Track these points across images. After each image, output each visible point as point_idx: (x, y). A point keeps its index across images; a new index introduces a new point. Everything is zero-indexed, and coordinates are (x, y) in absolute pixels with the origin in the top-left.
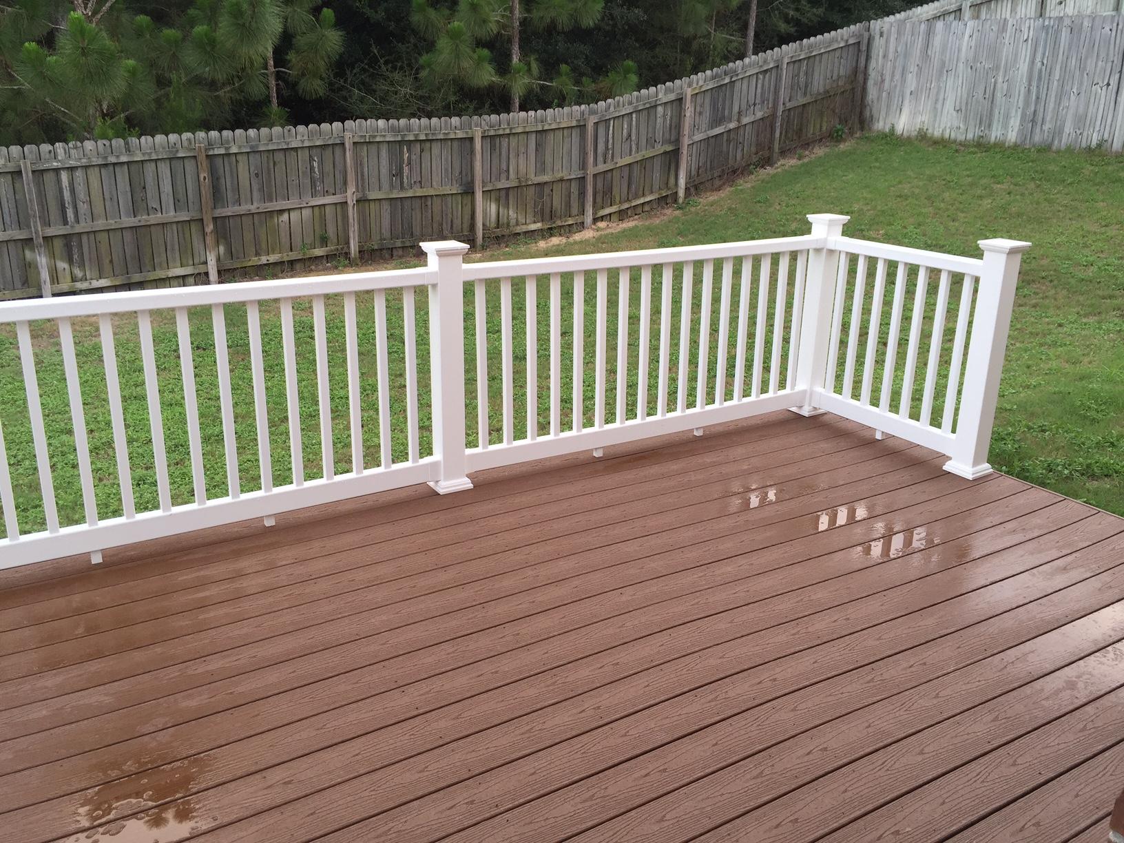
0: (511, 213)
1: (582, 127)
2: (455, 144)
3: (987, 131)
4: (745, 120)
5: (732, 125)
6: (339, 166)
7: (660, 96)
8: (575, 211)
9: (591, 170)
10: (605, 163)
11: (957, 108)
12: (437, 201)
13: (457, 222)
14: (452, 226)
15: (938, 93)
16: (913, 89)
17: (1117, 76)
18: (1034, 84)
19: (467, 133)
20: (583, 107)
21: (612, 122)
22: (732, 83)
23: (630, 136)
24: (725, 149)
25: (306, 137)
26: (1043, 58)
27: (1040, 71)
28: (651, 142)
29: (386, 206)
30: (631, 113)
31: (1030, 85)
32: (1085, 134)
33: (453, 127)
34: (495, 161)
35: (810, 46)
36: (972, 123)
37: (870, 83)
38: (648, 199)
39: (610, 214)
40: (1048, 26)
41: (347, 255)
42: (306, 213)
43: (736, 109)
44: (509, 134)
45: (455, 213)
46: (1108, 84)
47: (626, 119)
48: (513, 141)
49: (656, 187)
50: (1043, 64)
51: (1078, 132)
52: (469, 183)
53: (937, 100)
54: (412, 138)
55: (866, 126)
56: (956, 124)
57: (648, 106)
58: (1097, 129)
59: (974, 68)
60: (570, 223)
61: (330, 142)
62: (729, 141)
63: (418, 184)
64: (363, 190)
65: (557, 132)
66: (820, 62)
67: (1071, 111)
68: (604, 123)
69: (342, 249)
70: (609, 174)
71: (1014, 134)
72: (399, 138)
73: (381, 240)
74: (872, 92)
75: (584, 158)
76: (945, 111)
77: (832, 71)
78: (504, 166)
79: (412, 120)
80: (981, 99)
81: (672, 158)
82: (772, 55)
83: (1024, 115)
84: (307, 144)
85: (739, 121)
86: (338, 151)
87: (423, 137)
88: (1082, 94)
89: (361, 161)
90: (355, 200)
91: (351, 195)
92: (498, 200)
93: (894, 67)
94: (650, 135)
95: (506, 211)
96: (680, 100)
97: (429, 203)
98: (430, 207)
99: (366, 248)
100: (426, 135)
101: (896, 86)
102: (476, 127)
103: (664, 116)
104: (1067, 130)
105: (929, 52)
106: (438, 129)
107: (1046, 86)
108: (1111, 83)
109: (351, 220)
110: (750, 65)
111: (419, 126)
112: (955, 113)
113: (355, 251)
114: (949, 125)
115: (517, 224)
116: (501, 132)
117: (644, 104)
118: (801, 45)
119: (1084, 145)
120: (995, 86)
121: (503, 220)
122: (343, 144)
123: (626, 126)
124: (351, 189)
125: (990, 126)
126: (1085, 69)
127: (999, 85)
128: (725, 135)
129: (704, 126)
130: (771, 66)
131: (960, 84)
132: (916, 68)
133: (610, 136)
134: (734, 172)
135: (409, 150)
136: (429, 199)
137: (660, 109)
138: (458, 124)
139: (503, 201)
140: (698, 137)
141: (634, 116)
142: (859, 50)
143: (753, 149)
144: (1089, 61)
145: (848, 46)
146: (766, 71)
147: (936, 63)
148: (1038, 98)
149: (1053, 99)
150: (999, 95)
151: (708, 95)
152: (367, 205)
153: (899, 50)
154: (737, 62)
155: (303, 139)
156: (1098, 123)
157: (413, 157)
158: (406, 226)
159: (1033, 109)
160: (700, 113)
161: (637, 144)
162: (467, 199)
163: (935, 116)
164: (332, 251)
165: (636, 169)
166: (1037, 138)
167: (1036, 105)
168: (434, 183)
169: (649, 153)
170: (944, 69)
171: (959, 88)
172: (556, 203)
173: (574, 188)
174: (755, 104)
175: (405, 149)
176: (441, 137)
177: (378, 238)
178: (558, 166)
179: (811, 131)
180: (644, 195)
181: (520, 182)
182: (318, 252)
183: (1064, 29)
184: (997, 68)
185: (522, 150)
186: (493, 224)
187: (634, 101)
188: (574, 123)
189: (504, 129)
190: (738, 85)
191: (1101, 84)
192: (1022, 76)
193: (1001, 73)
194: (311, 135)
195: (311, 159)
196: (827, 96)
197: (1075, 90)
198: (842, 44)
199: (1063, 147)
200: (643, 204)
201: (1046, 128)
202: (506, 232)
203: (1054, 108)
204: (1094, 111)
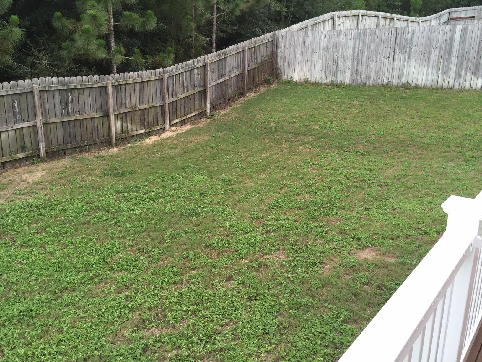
0: (129, 125)
1: (161, 80)
2: (97, 90)
3: (335, 79)
4: (232, 75)
5: (227, 78)
6: (31, 105)
7: (195, 64)
8: (160, 123)
9: (167, 101)
10: (173, 97)
11: (321, 69)
12: (89, 122)
13: (101, 132)
14: (98, 134)
15: (311, 63)
16: (299, 61)
17: (393, 54)
18: (356, 58)
19: (103, 84)
20: (161, 69)
21: (174, 77)
22: (225, 58)
23: (183, 83)
24: (224, 89)
25: (9, 89)
26: (359, 47)
27: (358, 52)
28: (193, 87)
29: (60, 126)
30: (183, 73)
31: (354, 58)
32: (380, 78)
33: (95, 81)
34: (119, 99)
35: (255, 42)
36: (328, 75)
37: (279, 59)
38: (193, 114)
39: (177, 123)
40: (360, 33)
41: (39, 156)
42: (11, 133)
43: (228, 70)
44: (125, 84)
45: (99, 128)
46: (389, 57)
47: (181, 75)
48: (128, 88)
49: (196, 108)
50: (359, 49)
51: (377, 78)
52: (105, 111)
53: (311, 66)
54: (73, 87)
55: (279, 77)
56: (321, 76)
57: (190, 69)
58: (386, 76)
59: (327, 52)
60: (159, 128)
61: (24, 91)
62: (226, 85)
63: (78, 113)
64: (46, 118)
65: (149, 82)
66: (259, 49)
67: (373, 69)
68: (171, 77)
69: (35, 152)
70: (175, 103)
71: (348, 79)
72: (66, 88)
73: (58, 145)
74: (280, 63)
75: (163, 96)
76: (316, 70)
77: (264, 53)
78: (124, 101)
79: (72, 78)
80: (332, 65)
81: (203, 94)
82: (241, 46)
83: (352, 71)
84: (10, 93)
85: (230, 76)
86: (29, 96)
87: (79, 87)
88: (378, 62)
89: (44, 101)
90: (42, 123)
91: (39, 121)
92: (121, 119)
93: (290, 51)
94: (192, 83)
95: (126, 125)
96: (204, 66)
97: (85, 123)
98: (85, 125)
99: (50, 150)
100: (81, 85)
101: (291, 60)
102: (108, 80)
103: (198, 73)
104: (372, 77)
105: (306, 45)
106: (87, 82)
107: (361, 59)
108: (390, 56)
109: (40, 136)
110: (232, 50)
111: (76, 81)
112: (320, 71)
113: (43, 153)
114: (318, 76)
115: (132, 131)
116: (121, 83)
117: (189, 68)
118: (251, 41)
119: (380, 83)
120: (338, 59)
121: (125, 129)
122: (32, 92)
123: (181, 79)
124: (39, 118)
125: (337, 76)
126: (378, 51)
127: (339, 59)
128: (224, 82)
129: (215, 78)
130: (241, 50)
131: (321, 58)
132: (300, 52)
133: (174, 84)
134: (229, 99)
135: (71, 94)
136: (85, 121)
137: (196, 70)
138: (98, 79)
139: (124, 119)
140: (213, 84)
141: (184, 74)
142: (273, 44)
143: (236, 89)
144: (380, 47)
145: (269, 42)
146: (238, 53)
147: (309, 50)
148: (358, 64)
149: (365, 64)
150: (340, 63)
151: (216, 64)
152: (48, 126)
153: (291, 43)
154: (227, 48)
155: (7, 90)
156: (386, 74)
157: (74, 98)
158: (72, 136)
159: (356, 69)
160: (213, 72)
161: (187, 88)
162: (106, 120)
163: (311, 73)
164: (29, 154)
165: (187, 99)
166: (359, 81)
167: (357, 67)
168: (87, 112)
169: (192, 92)
170: (313, 52)
171: (321, 60)
172: (151, 118)
173: (159, 111)
174: (235, 68)
175: (69, 94)
176: (89, 86)
177: (56, 144)
178: (150, 100)
179: (258, 80)
180: (191, 113)
181: (132, 109)
182: (20, 156)
183: (367, 34)
184: (338, 51)
185: (132, 92)
186: (120, 132)
187: (184, 66)
188: (157, 78)
189: (123, 81)
190: (228, 59)
191: (386, 57)
192: (350, 55)
193: (340, 53)
194: (12, 87)
195: (13, 101)
196: (263, 64)
197: (374, 60)
198: (267, 41)
199: (371, 85)
200: (191, 117)
201: (362, 76)
202: (127, 135)
203: (365, 68)
204: (384, 69)
